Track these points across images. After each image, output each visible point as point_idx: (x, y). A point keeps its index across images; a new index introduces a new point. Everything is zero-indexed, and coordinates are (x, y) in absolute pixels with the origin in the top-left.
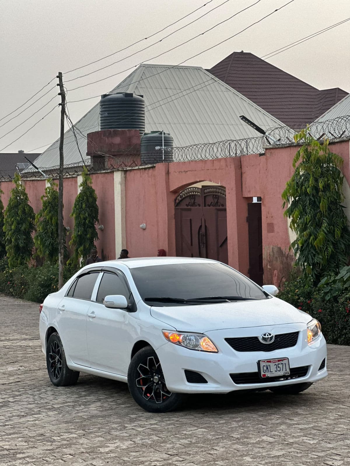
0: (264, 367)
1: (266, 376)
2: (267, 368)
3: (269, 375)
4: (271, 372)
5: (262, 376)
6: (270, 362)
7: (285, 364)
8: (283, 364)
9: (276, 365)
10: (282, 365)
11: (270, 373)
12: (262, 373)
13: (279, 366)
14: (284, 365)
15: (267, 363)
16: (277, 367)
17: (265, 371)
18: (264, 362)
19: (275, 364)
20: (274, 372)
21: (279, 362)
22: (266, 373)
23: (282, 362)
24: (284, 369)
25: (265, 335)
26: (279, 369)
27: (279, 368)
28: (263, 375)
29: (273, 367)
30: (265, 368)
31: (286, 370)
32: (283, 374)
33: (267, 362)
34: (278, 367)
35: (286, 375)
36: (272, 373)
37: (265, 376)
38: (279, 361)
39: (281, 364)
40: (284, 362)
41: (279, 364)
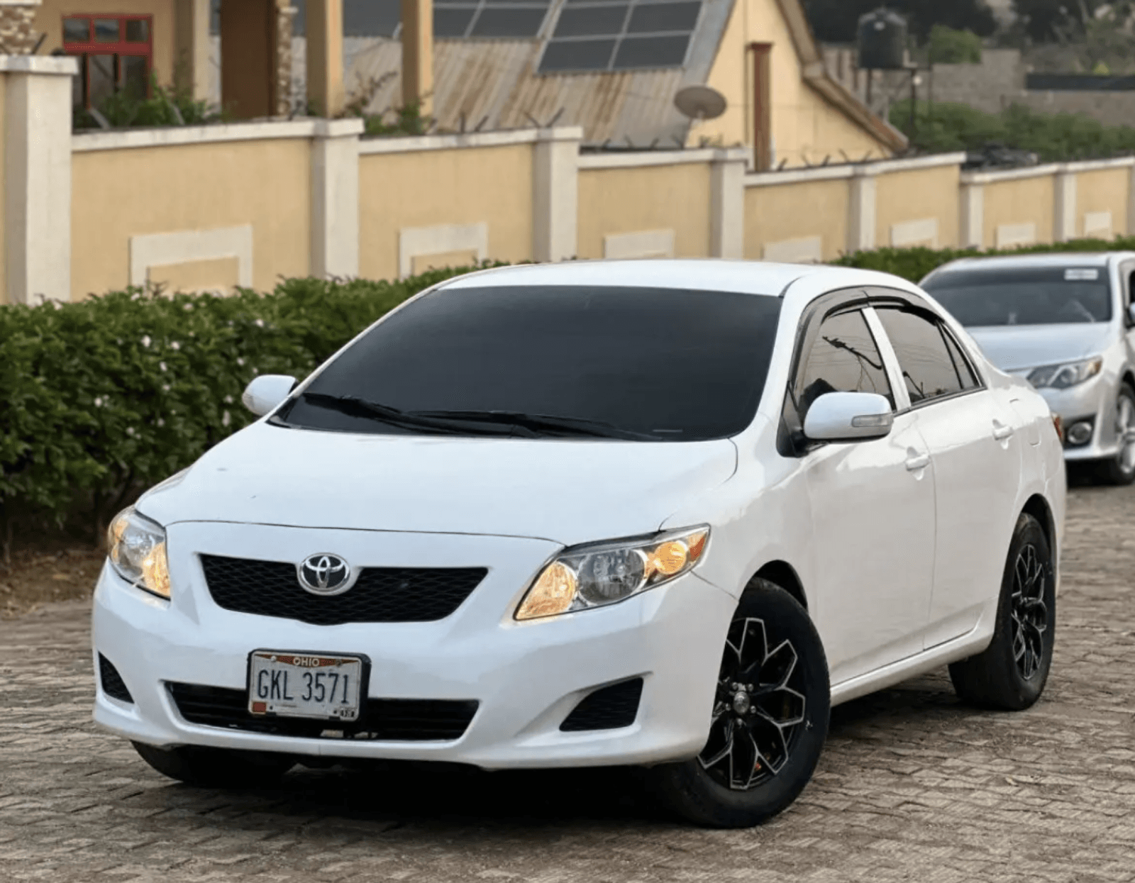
0: (264, 675)
1: (268, 709)
2: (275, 683)
3: (278, 707)
4: (286, 698)
5: (250, 709)
6: (289, 660)
7: (346, 677)
8: (337, 675)
9: (308, 677)
10: (333, 679)
11: (282, 701)
12: (254, 697)
13: (322, 680)
14: (341, 680)
15: (278, 663)
16: (313, 686)
17: (263, 692)
18: (269, 657)
19: (305, 670)
20: (298, 701)
21: (326, 669)
22: (268, 700)
23: (335, 669)
24: (339, 697)
25: (314, 561)
26: (317, 693)
27: (320, 689)
28: (255, 704)
29: (297, 683)
30: (267, 681)
31: (344, 702)
32: (331, 714)
33: (279, 659)
34: (318, 685)
35: (343, 718)
36: (289, 702)
37: (264, 711)
38: (324, 663)
39: (331, 675)
40: (342, 670)
41: (323, 674)
